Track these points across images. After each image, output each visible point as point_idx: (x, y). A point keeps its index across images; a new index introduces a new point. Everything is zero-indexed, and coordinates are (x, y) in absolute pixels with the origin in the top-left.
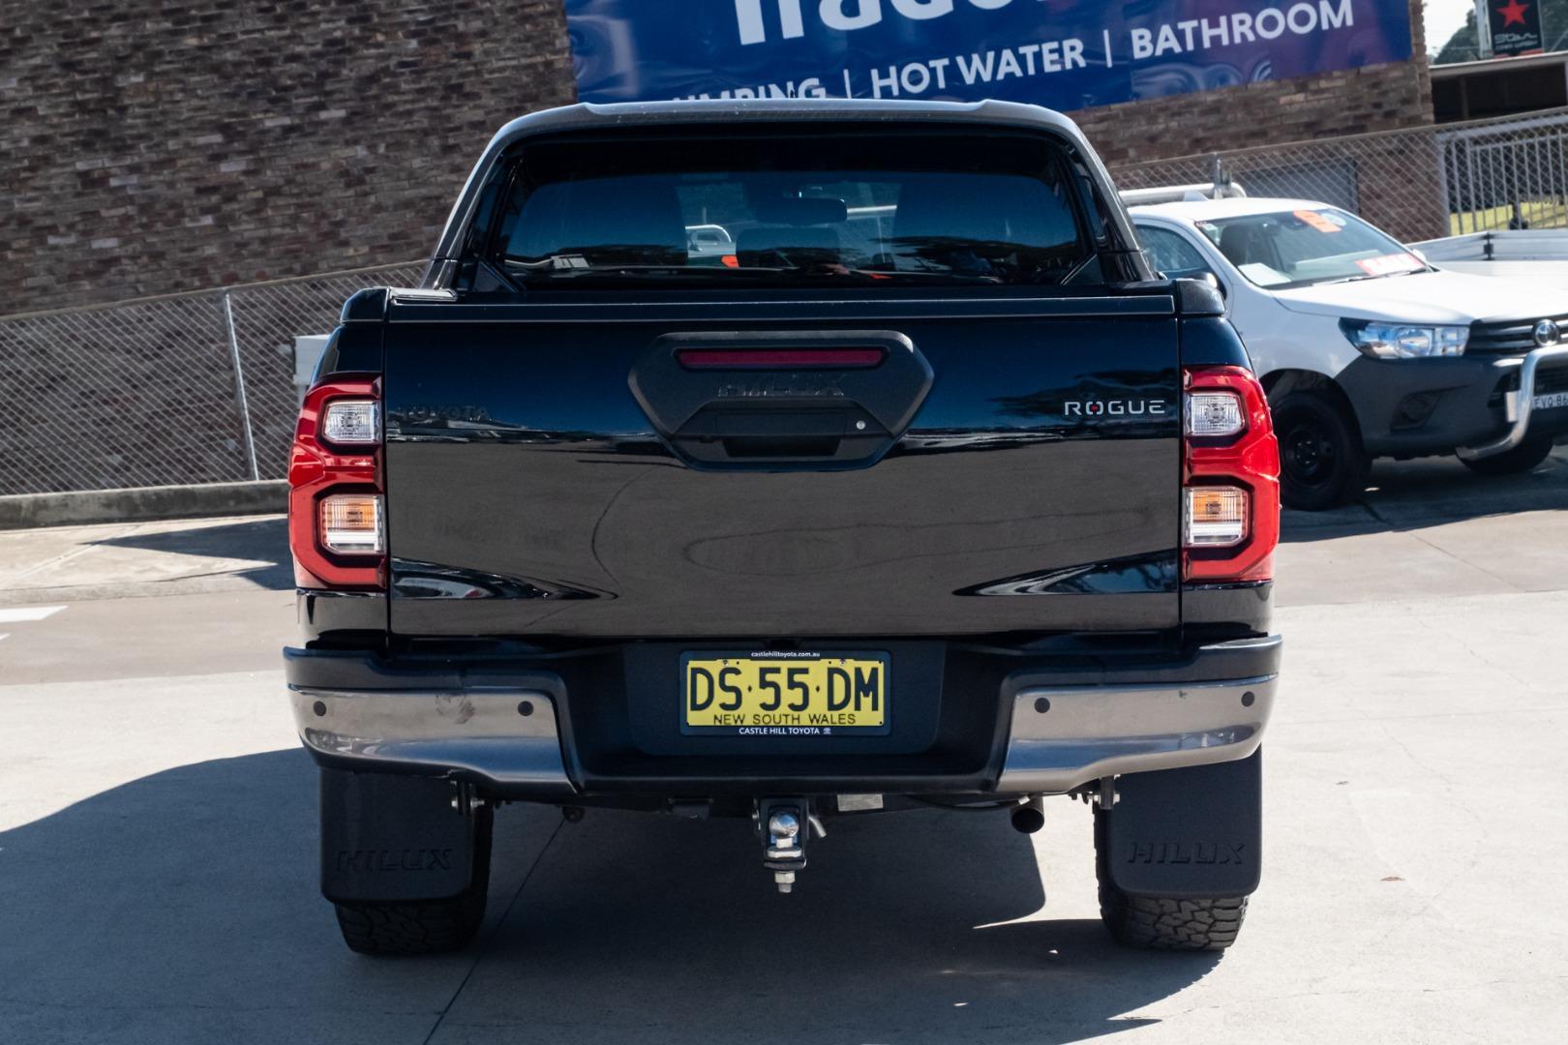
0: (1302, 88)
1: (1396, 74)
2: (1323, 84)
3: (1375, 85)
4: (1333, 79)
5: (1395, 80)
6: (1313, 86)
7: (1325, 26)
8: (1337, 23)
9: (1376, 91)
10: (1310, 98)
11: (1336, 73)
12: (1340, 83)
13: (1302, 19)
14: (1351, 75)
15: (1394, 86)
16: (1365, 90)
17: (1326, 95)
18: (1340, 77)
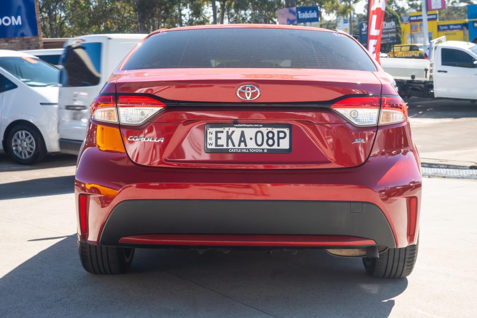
0: (7, 41)
1: (34, 40)
2: (13, 41)
3: (28, 42)
4: (16, 39)
5: (33, 41)
6: (10, 41)
7: (13, 24)
8: (17, 24)
9: (28, 44)
10: (10, 44)
11: (17, 38)
12: (18, 41)
13: (6, 21)
14: (21, 39)
15: (33, 43)
16: (25, 44)
17: (14, 44)
18: (18, 39)
